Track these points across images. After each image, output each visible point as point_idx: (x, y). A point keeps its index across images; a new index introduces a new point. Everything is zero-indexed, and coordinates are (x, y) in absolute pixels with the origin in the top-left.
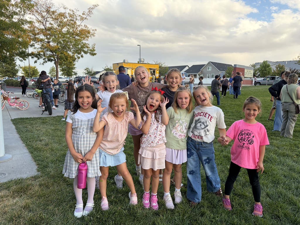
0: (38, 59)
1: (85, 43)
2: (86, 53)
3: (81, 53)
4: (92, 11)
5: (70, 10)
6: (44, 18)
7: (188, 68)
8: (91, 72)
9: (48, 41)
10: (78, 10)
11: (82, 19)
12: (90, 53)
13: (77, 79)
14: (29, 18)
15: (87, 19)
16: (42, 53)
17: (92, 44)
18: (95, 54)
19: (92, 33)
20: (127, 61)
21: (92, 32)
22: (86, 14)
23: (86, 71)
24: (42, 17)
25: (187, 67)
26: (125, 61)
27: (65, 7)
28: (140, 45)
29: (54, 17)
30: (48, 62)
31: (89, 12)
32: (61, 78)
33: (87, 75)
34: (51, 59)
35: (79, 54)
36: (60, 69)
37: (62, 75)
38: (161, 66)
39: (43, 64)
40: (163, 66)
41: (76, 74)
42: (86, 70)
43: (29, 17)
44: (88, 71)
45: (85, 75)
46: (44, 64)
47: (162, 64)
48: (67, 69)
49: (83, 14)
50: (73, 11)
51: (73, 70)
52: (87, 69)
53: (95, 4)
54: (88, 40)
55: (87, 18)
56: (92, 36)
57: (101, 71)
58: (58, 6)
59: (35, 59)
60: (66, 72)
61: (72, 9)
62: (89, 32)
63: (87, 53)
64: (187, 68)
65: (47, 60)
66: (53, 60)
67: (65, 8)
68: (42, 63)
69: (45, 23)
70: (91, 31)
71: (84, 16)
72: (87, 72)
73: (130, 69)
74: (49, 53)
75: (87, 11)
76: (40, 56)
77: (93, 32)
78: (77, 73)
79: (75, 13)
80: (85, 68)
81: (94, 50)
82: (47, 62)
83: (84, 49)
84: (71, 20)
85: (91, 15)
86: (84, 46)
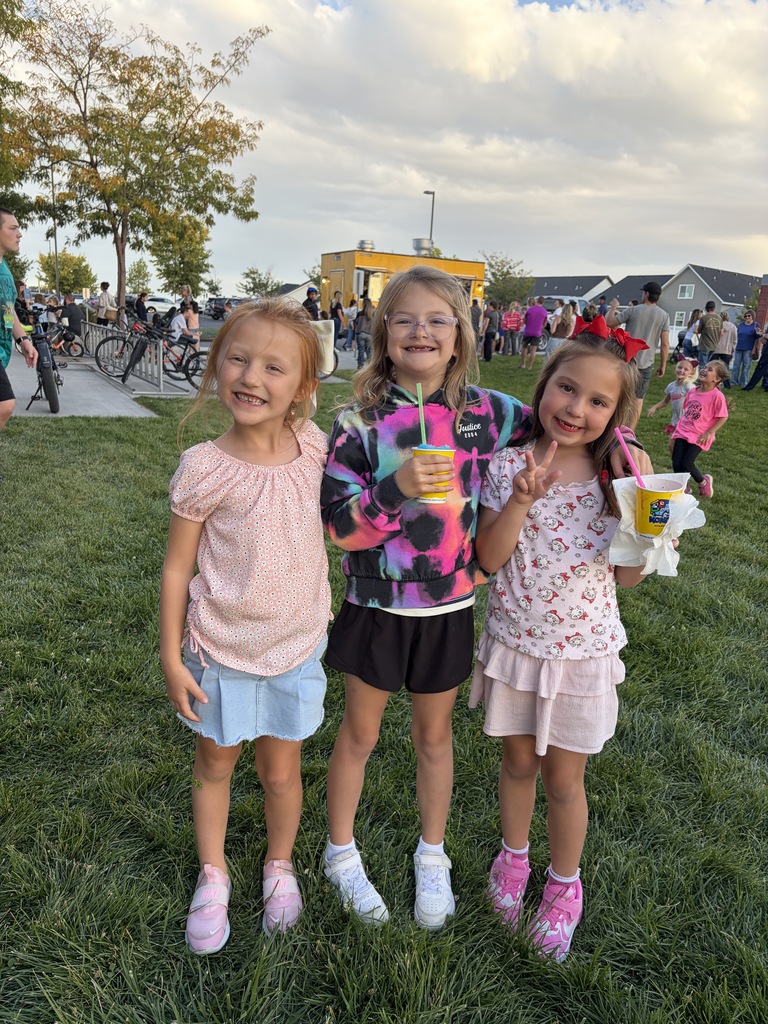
0: (61, 224)
1: (220, 172)
2: (222, 208)
3: (205, 210)
4: (247, 52)
5: (166, 46)
6: (80, 75)
7: (609, 286)
8: (265, 286)
9: (92, 159)
10: (197, 47)
11: (210, 82)
12: (235, 210)
13: (213, 306)
14: (30, 74)
15: (228, 82)
16: (72, 203)
17: (245, 178)
18: (254, 215)
19: (245, 135)
20: (370, 246)
21: (249, 134)
22: (224, 62)
23: (250, 280)
24: (73, 74)
25: (606, 281)
26: (366, 246)
27: (154, 36)
28: (433, 193)
29: (117, 74)
30: (92, 236)
31: (235, 55)
32: (162, 300)
33: (252, 293)
34: (104, 226)
35: (200, 210)
36: (159, 270)
37: (166, 288)
38: (508, 273)
39: (77, 243)
40: (516, 272)
41: (214, 289)
42: (247, 275)
43: (27, 72)
44: (254, 279)
45: (244, 295)
46: (80, 241)
47: (512, 264)
48: (180, 269)
49: (215, 63)
50: (177, 51)
51: (201, 275)
52: (253, 273)
53: (256, 26)
54: (230, 162)
55: (227, 76)
56: (246, 148)
57: (300, 284)
58: (129, 33)
59: (50, 222)
60: (177, 279)
61: (173, 42)
62: (235, 133)
63: (227, 212)
64: (604, 286)
65: (88, 227)
66: (109, 229)
67: (153, 41)
68: (73, 238)
69: (83, 96)
70: (243, 128)
71: (218, 71)
72: (252, 286)
73: (378, 276)
74: (96, 204)
75: (227, 52)
76: (66, 214)
77: (250, 132)
78: (220, 286)
79: (181, 57)
80: (247, 271)
81: (251, 200)
82: (89, 236)
83: (216, 195)
84: (171, 85)
85: (242, 68)
86: (218, 182)
